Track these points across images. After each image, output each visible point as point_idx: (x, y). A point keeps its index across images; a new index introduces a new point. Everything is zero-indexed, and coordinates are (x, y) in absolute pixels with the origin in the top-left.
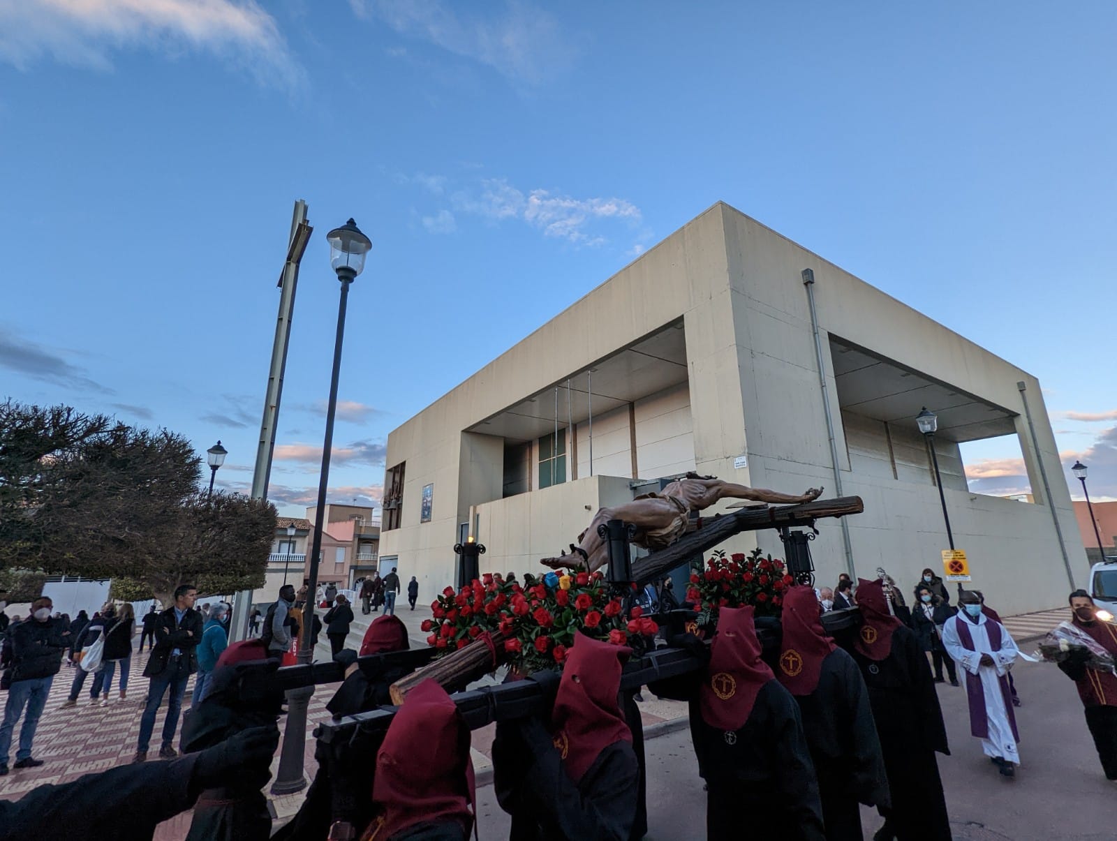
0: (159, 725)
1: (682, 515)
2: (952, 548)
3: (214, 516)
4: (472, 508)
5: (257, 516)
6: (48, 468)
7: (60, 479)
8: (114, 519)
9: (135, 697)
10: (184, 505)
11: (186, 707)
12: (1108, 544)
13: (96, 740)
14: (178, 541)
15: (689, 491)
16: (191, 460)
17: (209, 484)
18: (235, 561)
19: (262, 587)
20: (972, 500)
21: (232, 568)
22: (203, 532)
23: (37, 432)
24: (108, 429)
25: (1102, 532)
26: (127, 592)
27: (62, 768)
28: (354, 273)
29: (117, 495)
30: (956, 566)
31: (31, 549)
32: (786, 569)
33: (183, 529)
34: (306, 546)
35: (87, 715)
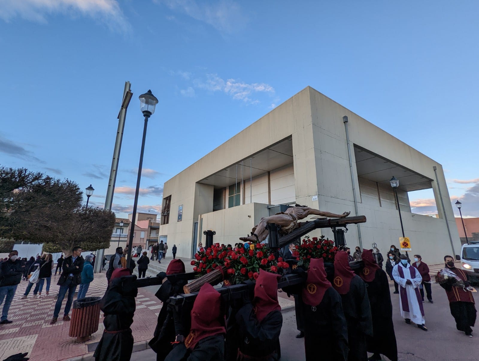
0: (63, 306)
1: (294, 221)
2: (404, 236)
3: (88, 217)
4: (199, 216)
5: (107, 217)
6: (16, 195)
7: (21, 200)
8: (45, 217)
9: (53, 294)
10: (75, 212)
11: (75, 299)
12: (470, 236)
13: (35, 313)
14: (72, 228)
15: (297, 212)
16: (78, 193)
17: (86, 203)
18: (97, 236)
19: (108, 248)
20: (413, 216)
21: (96, 240)
22: (83, 224)
23: (12, 179)
24: (43, 179)
25: (467, 231)
26: (50, 249)
27: (21, 324)
28: (150, 113)
29: (46, 207)
30: (405, 244)
31: (9, 230)
32: (334, 244)
33: (75, 222)
34: (128, 230)
35: (32, 302)
